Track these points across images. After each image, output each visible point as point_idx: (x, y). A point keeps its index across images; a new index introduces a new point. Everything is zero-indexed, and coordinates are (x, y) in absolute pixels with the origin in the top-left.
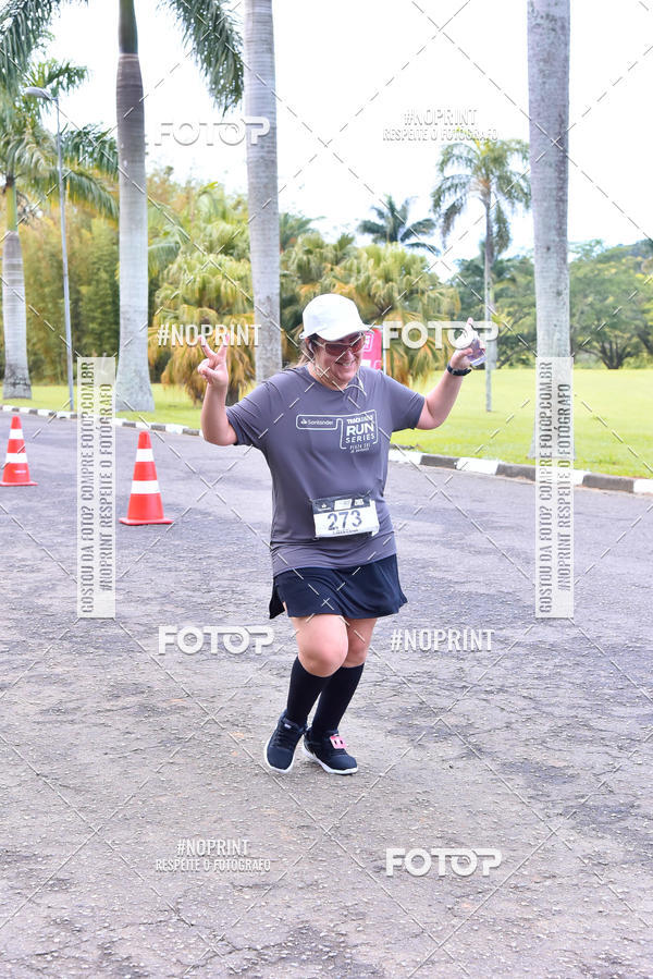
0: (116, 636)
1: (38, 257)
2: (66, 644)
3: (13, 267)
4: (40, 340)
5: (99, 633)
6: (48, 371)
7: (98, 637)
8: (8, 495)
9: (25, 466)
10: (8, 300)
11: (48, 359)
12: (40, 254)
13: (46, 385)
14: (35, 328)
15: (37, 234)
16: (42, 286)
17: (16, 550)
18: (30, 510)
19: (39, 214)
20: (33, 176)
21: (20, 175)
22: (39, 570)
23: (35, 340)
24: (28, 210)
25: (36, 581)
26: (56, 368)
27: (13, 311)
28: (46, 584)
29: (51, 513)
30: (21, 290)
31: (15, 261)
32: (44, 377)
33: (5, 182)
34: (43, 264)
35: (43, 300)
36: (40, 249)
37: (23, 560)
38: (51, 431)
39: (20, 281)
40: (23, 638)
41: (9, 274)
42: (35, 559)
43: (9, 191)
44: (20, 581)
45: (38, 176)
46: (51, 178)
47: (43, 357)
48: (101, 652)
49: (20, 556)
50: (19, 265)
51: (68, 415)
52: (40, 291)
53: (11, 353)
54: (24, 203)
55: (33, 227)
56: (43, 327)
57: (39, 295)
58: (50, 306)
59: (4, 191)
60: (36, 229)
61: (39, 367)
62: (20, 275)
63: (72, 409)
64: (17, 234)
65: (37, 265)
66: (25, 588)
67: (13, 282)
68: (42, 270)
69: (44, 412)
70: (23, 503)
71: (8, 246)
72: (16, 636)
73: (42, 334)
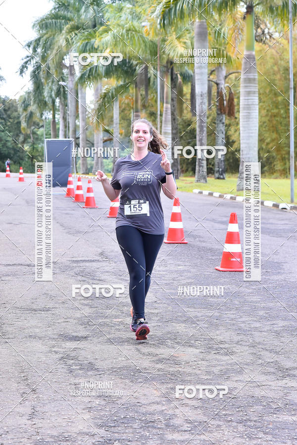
0: (285, 423)
1: (274, 71)
2: (241, 428)
3: (249, 81)
4: (273, 140)
5: (270, 418)
6: (279, 166)
7: (269, 423)
8: (222, 280)
9: (240, 255)
10: (244, 109)
11: (279, 157)
12: (276, 68)
13: (276, 178)
14: (269, 130)
15: (273, 51)
16: (276, 95)
17: (218, 332)
18: (237, 295)
19: (276, 35)
20: (269, 5)
21: (258, 4)
22: (232, 353)
23: (268, 140)
24: (266, 31)
25: (227, 364)
26: (285, 164)
27: (248, 117)
28: (235, 367)
29: (255, 299)
30: (256, 99)
31: (251, 76)
32: (275, 172)
33: (245, 11)
34: (278, 76)
35: (277, 107)
36: (276, 64)
37: (221, 342)
38: (271, 221)
39: (254, 93)
40: (205, 419)
41: (246, 86)
42: (232, 342)
43: (249, 17)
44: (215, 362)
45: (273, 5)
46: (283, 5)
47: (274, 154)
48: (269, 437)
49: (220, 338)
50: (254, 79)
51: (288, 206)
52: (274, 99)
53: (245, 152)
54: (262, 26)
55: (269, 46)
56: (275, 129)
57: (273, 102)
58: (282, 111)
59: (244, 18)
60: (273, 48)
61: (271, 163)
62: (255, 88)
63: (292, 201)
64: (254, 53)
65: (272, 77)
66: (216, 370)
67: (249, 93)
68: (277, 82)
69: (269, 203)
70: (234, 289)
71: (245, 63)
72: (200, 417)
73: (274, 136)
